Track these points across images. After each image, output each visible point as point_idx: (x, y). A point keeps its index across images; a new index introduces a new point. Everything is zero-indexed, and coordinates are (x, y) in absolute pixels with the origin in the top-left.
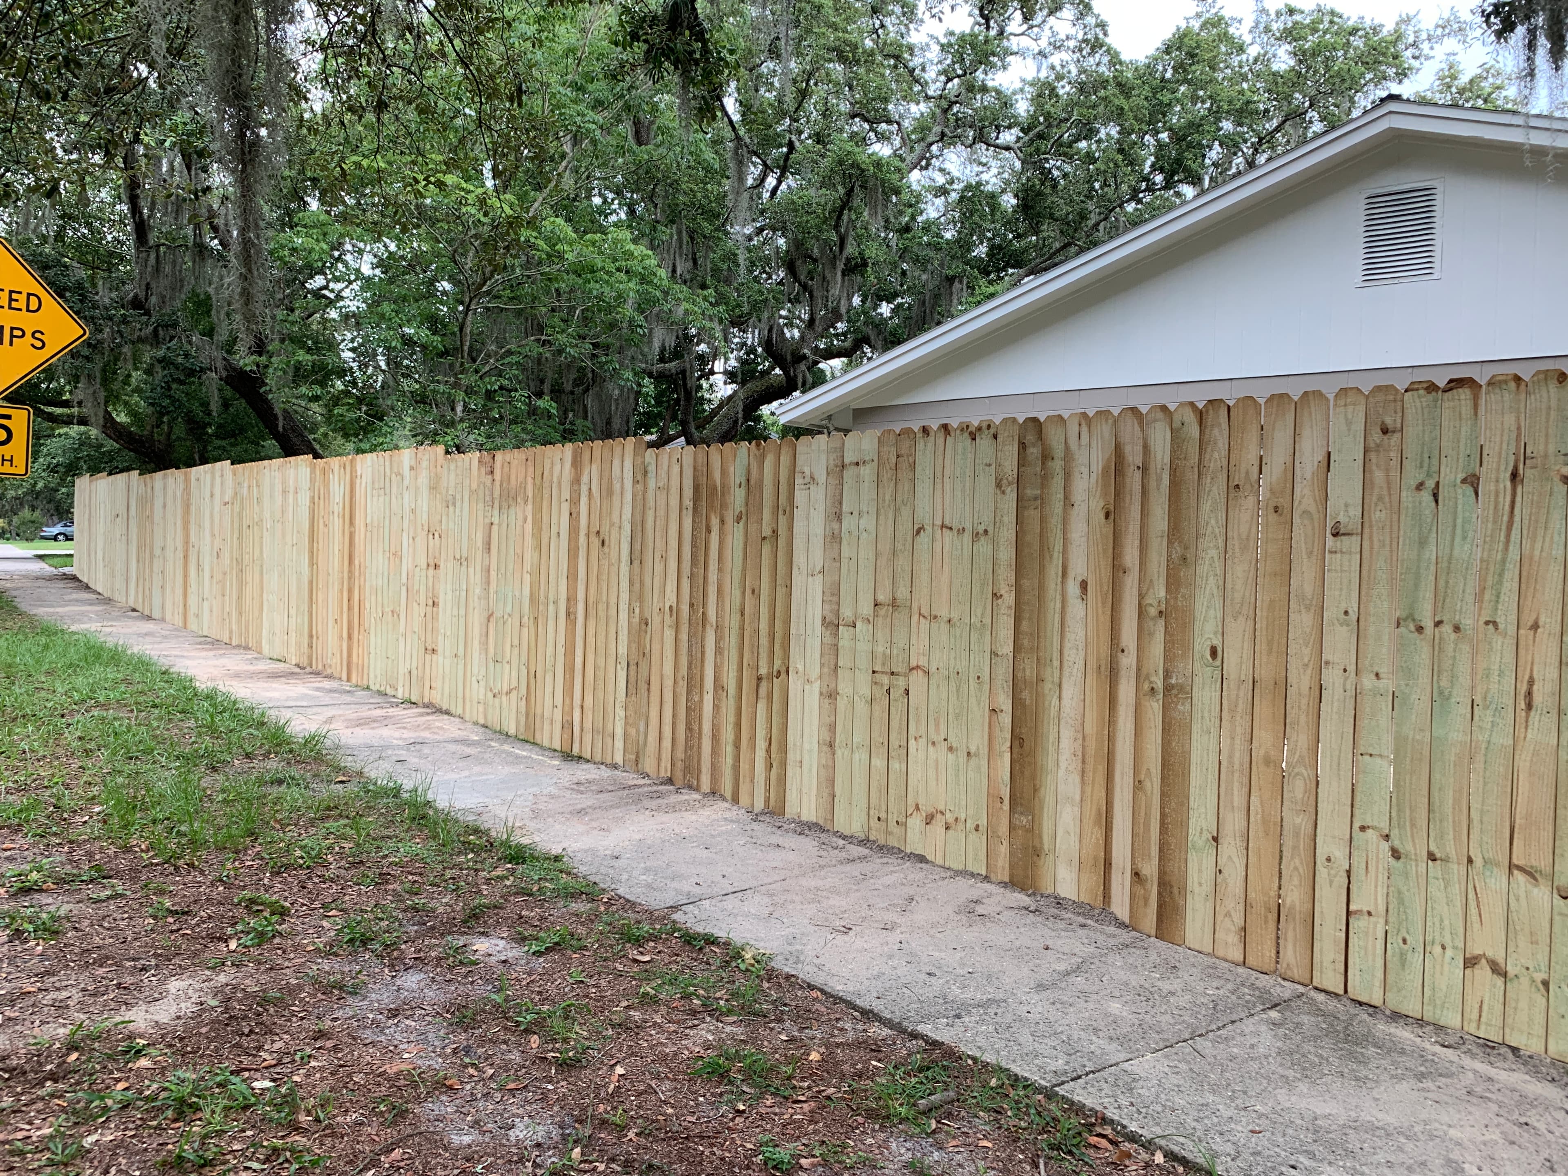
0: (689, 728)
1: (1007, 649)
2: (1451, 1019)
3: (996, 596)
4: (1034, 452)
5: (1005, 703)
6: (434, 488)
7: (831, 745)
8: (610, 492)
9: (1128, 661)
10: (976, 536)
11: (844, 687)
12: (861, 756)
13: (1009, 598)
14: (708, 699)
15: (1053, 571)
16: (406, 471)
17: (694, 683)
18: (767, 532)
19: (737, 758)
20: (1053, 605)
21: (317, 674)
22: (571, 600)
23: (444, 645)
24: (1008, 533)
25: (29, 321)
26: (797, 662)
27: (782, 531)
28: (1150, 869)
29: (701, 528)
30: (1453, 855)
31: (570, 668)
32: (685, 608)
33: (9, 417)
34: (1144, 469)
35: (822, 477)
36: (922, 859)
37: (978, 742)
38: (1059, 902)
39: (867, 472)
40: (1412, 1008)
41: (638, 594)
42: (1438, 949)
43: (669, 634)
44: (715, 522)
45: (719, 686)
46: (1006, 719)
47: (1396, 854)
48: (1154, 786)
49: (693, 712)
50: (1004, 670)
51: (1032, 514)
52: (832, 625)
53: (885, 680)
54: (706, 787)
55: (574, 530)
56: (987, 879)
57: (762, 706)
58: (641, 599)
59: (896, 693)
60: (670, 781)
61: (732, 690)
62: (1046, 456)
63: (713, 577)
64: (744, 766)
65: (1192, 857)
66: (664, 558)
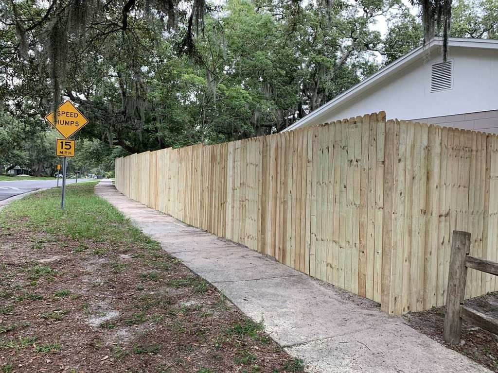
0: (210, 218)
1: (261, 194)
2: (324, 279)
3: (259, 181)
4: (265, 144)
5: (260, 207)
6: (170, 158)
7: (233, 220)
8: (198, 158)
9: (278, 195)
10: (256, 165)
11: (235, 206)
12: (238, 222)
13: (261, 181)
14: (213, 210)
15: (268, 174)
16: (165, 154)
17: (211, 206)
18: (223, 167)
19: (218, 225)
20: (268, 182)
21: (150, 207)
22: (191, 186)
23: (172, 199)
24: (261, 165)
25: (75, 120)
26: (228, 200)
27: (226, 167)
28: (281, 247)
29: (213, 166)
30: (325, 239)
31: (191, 204)
32: (210, 186)
33: (70, 143)
34: (281, 148)
35: (232, 153)
36: (247, 247)
37: (256, 218)
38: (267, 256)
39: (239, 150)
40: (319, 277)
41: (202, 184)
42: (322, 262)
43: (207, 193)
44: (215, 164)
45: (215, 206)
46: (260, 211)
47: (317, 240)
48: (282, 225)
49: (211, 213)
50: (260, 199)
51: (265, 160)
52: (233, 189)
53: (242, 202)
54: (213, 233)
55: (192, 168)
56: (257, 251)
57: (222, 210)
58: (203, 185)
59: (244, 206)
60: (207, 231)
61: (217, 208)
62: (267, 146)
63: (214, 178)
64: (219, 226)
65: (287, 243)
66: (206, 174)
